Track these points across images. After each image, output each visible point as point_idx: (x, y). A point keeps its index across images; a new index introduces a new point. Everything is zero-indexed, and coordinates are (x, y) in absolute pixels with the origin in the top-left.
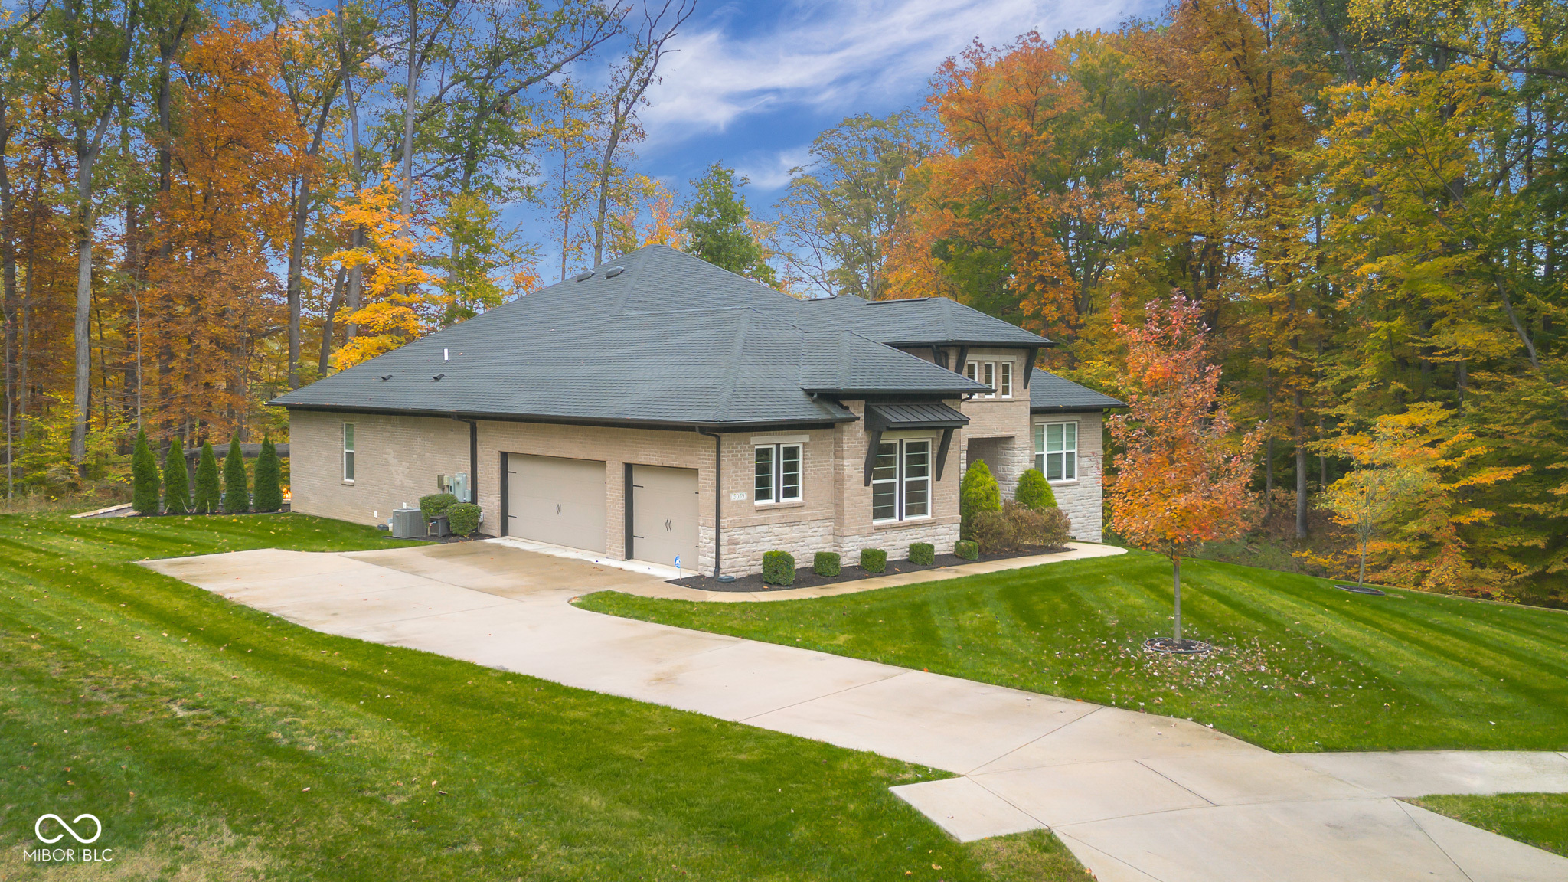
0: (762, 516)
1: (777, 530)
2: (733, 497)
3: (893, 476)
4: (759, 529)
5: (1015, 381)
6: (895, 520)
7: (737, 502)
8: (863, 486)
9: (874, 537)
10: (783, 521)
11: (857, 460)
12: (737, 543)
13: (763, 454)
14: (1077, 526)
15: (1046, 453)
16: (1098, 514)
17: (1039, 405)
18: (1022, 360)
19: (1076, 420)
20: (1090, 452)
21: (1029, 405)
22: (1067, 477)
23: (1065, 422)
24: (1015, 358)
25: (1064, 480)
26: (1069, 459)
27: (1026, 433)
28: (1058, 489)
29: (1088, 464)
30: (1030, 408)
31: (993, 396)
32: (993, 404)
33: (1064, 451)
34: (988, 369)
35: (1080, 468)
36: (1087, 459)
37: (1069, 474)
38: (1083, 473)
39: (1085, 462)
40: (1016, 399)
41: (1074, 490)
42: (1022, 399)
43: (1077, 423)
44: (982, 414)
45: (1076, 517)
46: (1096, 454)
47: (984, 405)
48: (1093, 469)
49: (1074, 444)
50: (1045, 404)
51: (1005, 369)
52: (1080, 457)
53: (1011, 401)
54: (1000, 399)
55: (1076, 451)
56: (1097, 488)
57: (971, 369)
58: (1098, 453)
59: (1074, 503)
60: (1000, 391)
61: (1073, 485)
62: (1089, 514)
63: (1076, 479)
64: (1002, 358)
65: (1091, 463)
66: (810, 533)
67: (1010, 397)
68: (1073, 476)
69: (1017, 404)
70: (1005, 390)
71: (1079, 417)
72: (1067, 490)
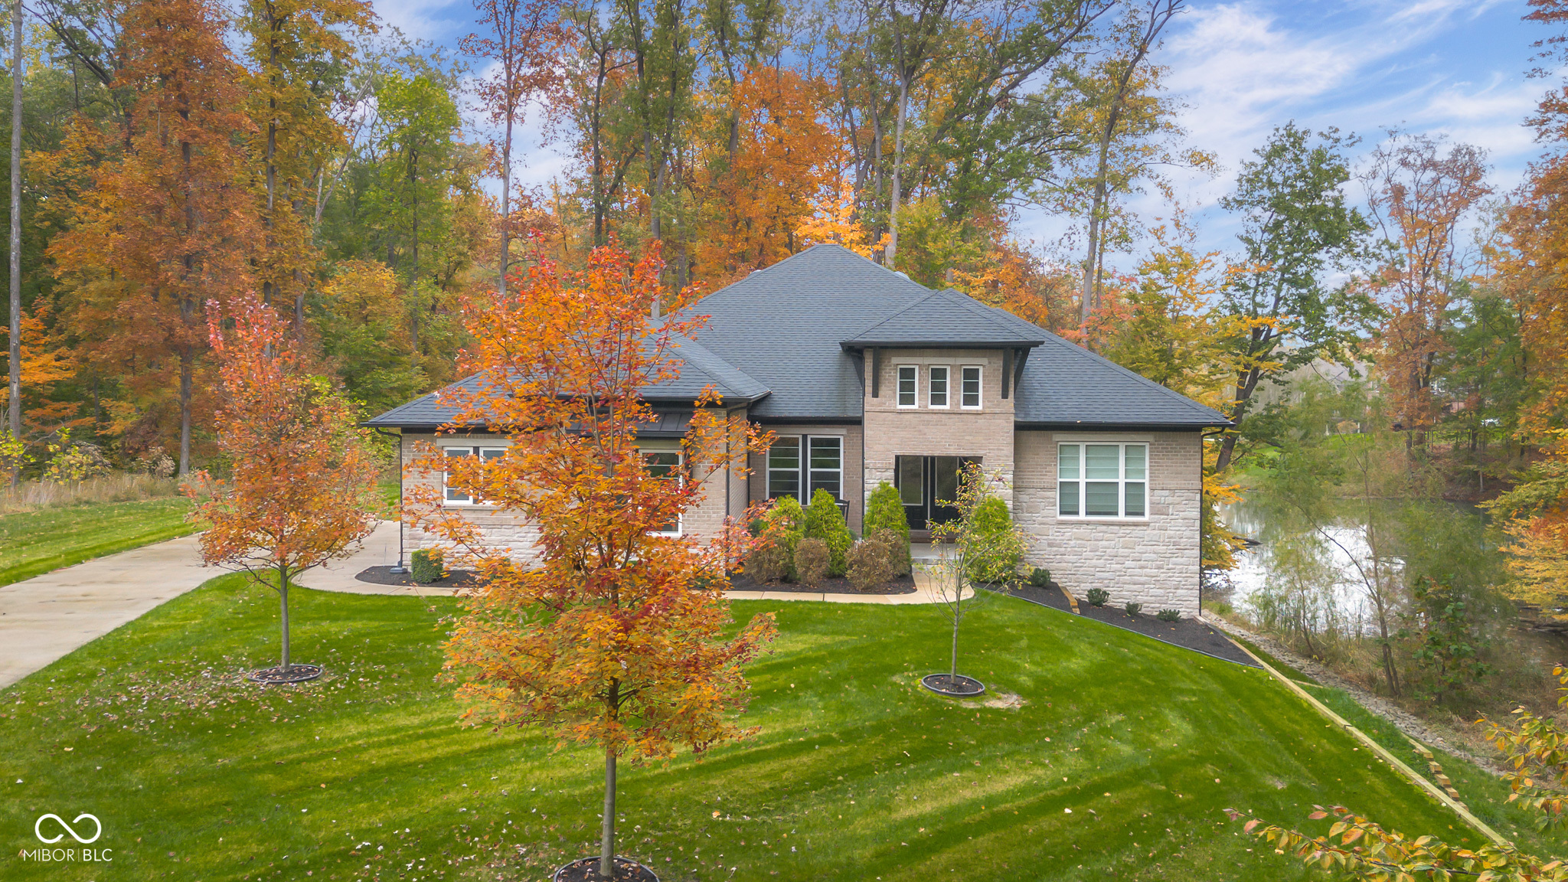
5: (987, 390)
14: (1143, 579)
15: (1082, 481)
16: (1191, 567)
17: (1042, 420)
18: (998, 363)
19: (1146, 441)
20: (1173, 484)
21: (1012, 419)
22: (1127, 514)
23: (1122, 442)
24: (985, 361)
25: (1121, 517)
26: (1135, 490)
27: (1005, 452)
28: (1104, 528)
29: (1170, 500)
30: (1015, 422)
31: (947, 407)
32: (943, 416)
33: (1122, 480)
34: (938, 374)
35: (1151, 503)
36: (1166, 493)
37: (1134, 510)
38: (1158, 510)
39: (1163, 496)
40: (987, 411)
41: (1138, 532)
42: (997, 410)
43: (1147, 445)
44: (921, 427)
45: (1142, 567)
46: (1186, 486)
47: (926, 417)
48: (1181, 507)
49: (1143, 471)
50: (1053, 419)
51: (971, 375)
52: (1152, 490)
53: (977, 414)
54: (956, 410)
55: (1146, 481)
56: (1188, 533)
57: (907, 374)
58: (1190, 487)
59: (1138, 548)
60: (959, 401)
61: (1136, 524)
62: (1170, 566)
63: (1146, 518)
64: (960, 361)
65: (1176, 499)
66: (515, 538)
67: (979, 408)
68: (1142, 514)
69: (988, 416)
70: (971, 400)
71: (1150, 437)
72: (1122, 530)
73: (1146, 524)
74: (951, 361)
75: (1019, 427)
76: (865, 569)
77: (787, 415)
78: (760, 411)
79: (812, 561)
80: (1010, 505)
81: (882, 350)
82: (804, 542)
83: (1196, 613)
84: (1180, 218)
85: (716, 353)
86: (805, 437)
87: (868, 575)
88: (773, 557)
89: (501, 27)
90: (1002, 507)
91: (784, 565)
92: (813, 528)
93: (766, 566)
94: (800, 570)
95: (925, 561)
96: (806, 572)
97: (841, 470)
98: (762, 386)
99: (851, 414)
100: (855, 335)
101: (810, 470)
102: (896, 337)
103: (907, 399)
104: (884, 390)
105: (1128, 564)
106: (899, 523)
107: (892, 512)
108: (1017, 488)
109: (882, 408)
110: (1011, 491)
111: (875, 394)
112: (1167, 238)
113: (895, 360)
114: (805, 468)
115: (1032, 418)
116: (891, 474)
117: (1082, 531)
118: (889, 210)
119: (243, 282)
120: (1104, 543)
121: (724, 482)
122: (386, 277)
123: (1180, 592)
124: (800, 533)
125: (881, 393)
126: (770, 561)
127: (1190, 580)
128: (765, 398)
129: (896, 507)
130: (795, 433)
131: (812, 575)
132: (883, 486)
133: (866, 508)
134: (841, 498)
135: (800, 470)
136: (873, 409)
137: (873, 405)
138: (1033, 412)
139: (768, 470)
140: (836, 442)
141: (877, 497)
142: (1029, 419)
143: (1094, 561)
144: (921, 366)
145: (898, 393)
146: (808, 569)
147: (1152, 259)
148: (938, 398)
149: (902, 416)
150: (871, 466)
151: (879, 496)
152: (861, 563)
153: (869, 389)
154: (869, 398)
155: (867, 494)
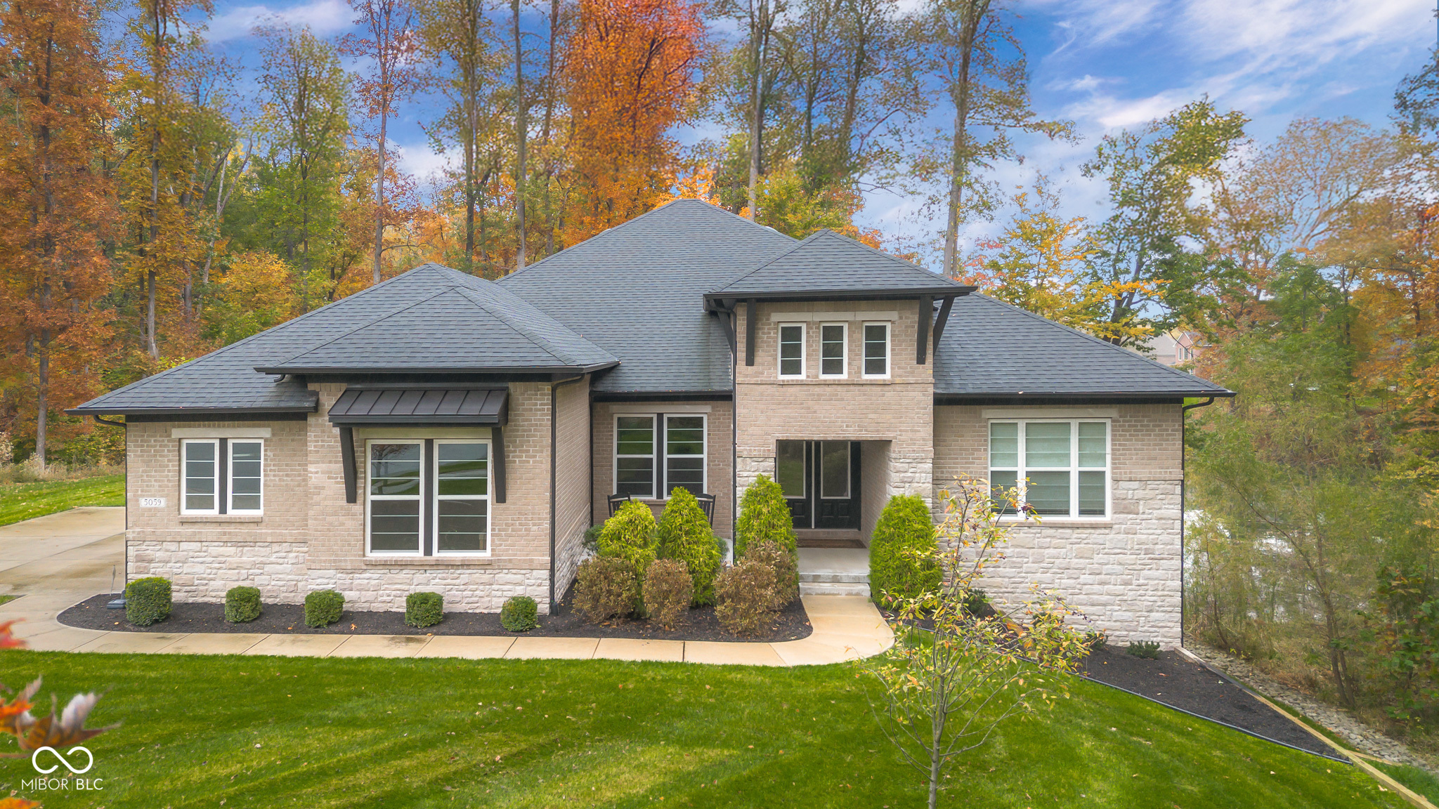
0: (189, 530)
1: (215, 549)
2: (143, 503)
3: (415, 490)
4: (184, 546)
5: (898, 353)
6: (419, 554)
7: (150, 509)
8: (344, 502)
9: (367, 575)
10: (225, 538)
11: (332, 465)
12: (150, 561)
13: (199, 453)
14: (1104, 598)
15: (1021, 469)
16: (1169, 583)
17: (971, 391)
18: (911, 318)
19: (1106, 417)
20: (1144, 473)
21: (931, 390)
22: (1082, 512)
23: (1074, 420)
24: (894, 315)
25: (1074, 516)
26: (1093, 482)
27: (922, 434)
28: (1051, 532)
29: (1139, 494)
30: (934, 394)
31: (844, 376)
32: (839, 388)
33: (1074, 468)
34: (832, 335)
35: (1115, 498)
36: (1135, 485)
37: (1092, 507)
38: (1123, 507)
39: (1131, 490)
40: (898, 380)
41: (1096, 536)
42: (911, 380)
43: (1109, 422)
44: (811, 403)
45: (1102, 583)
46: (1163, 476)
47: (817, 389)
48: (1156, 503)
49: (1103, 457)
50: (985, 389)
51: (875, 335)
52: (1116, 480)
53: (884, 384)
54: (856, 380)
55: (1108, 469)
56: (1165, 538)
57: (792, 335)
58: (1168, 476)
59: (1097, 558)
60: (859, 368)
61: (1094, 527)
62: (1142, 581)
63: (1108, 517)
64: (861, 316)
65: (1148, 493)
66: (272, 559)
67: (887, 376)
68: (1102, 512)
69: (898, 388)
70: (876, 365)
71: (1113, 412)
72: (1075, 535)
73: (1108, 526)
74: (849, 316)
75: (942, 401)
76: (743, 606)
77: (638, 389)
78: (606, 386)
79: (666, 595)
80: (928, 503)
81: (759, 304)
82: (656, 565)
83: (1177, 644)
84: (1043, 185)
85: (555, 319)
86: (660, 416)
87: (745, 614)
88: (614, 588)
89: (377, 27)
90: (919, 508)
91: (629, 598)
92: (668, 544)
93: (603, 600)
94: (650, 608)
95: (816, 579)
96: (658, 611)
97: (705, 456)
98: (608, 355)
99: (717, 387)
100: (724, 283)
101: (666, 456)
102: (779, 287)
103: (791, 366)
104: (760, 356)
105: (1085, 578)
106: (783, 530)
107: (774, 516)
108: (936, 481)
109: (759, 380)
110: (930, 486)
111: (750, 361)
112: (1029, 205)
113: (775, 317)
114: (661, 455)
115: (956, 389)
116: (770, 464)
117: (1022, 535)
118: (748, 185)
119: (95, 265)
120: (1051, 551)
121: (548, 483)
122: (278, 269)
123: (1154, 615)
124: (650, 551)
125: (758, 360)
126: (609, 592)
127: (1168, 599)
128: (612, 369)
129: (780, 510)
130: (649, 411)
131: (667, 614)
132: (761, 481)
133: (738, 509)
134: (705, 492)
135: (654, 456)
136: (747, 380)
137: (746, 376)
138: (957, 381)
139: (616, 456)
140: (698, 422)
141: (753, 496)
142: (952, 391)
143: (1039, 575)
144: (809, 323)
145: (779, 359)
146: (662, 605)
147: (1014, 226)
148: (832, 365)
149: (785, 388)
150: (745, 454)
151: (756, 495)
152: (736, 597)
153: (742, 355)
154: (741, 366)
155: (741, 492)
